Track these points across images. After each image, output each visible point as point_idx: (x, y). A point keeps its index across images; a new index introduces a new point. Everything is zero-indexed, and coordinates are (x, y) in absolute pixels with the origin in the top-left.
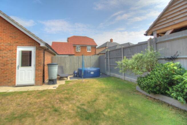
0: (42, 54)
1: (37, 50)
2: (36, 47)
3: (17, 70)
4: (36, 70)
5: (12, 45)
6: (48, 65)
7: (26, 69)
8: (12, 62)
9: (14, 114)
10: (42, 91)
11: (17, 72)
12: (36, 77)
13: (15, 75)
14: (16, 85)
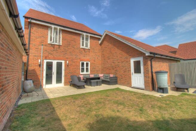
0: (149, 62)
1: (144, 59)
2: (143, 57)
3: (132, 76)
4: (145, 76)
5: (128, 58)
6: (156, 72)
7: (137, 75)
8: (128, 70)
9: (118, 101)
10: (146, 95)
11: (132, 77)
12: (145, 83)
13: (131, 79)
14: (132, 87)
